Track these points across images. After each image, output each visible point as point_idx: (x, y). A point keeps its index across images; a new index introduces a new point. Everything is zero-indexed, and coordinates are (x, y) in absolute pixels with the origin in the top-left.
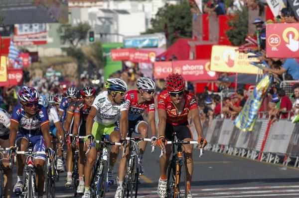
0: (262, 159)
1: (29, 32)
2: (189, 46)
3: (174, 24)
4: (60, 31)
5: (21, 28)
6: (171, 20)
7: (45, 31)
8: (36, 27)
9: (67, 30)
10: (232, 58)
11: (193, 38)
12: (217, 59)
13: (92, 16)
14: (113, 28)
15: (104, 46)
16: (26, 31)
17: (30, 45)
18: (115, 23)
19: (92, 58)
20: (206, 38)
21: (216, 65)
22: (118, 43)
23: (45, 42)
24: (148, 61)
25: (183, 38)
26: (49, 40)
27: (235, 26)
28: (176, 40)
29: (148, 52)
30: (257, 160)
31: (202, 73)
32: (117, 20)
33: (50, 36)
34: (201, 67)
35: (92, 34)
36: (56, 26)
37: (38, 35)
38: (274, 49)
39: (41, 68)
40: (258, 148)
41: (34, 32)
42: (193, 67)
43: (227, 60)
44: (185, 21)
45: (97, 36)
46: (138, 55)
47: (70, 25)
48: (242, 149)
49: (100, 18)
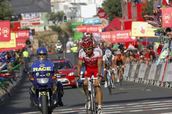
0: (162, 85)
1: (29, 18)
2: (120, 22)
3: (111, 10)
4: (47, 16)
5: (25, 16)
6: (110, 8)
7: (39, 17)
8: (33, 15)
9: (51, 16)
10: (144, 28)
11: (123, 17)
12: (135, 29)
13: (66, 7)
14: (78, 14)
15: (73, 24)
16: (28, 17)
17: (30, 26)
18: (79, 10)
19: (66, 31)
20: (130, 17)
21: (135, 32)
22: (81, 22)
23: (39, 24)
24: (98, 32)
25: (117, 18)
26: (42, 22)
27: (146, 10)
28: (113, 19)
29: (97, 27)
30: (160, 86)
31: (128, 37)
32: (80, 9)
33: (42, 20)
34: (127, 34)
35: (65, 18)
36: (45, 14)
37: (35, 20)
38: (167, 22)
39: (37, 39)
40: (160, 79)
41: (32, 18)
42: (123, 35)
43: (141, 30)
44: (118, 8)
45: (68, 19)
46: (91, 29)
47: (53, 13)
48: (151, 80)
49: (70, 8)
